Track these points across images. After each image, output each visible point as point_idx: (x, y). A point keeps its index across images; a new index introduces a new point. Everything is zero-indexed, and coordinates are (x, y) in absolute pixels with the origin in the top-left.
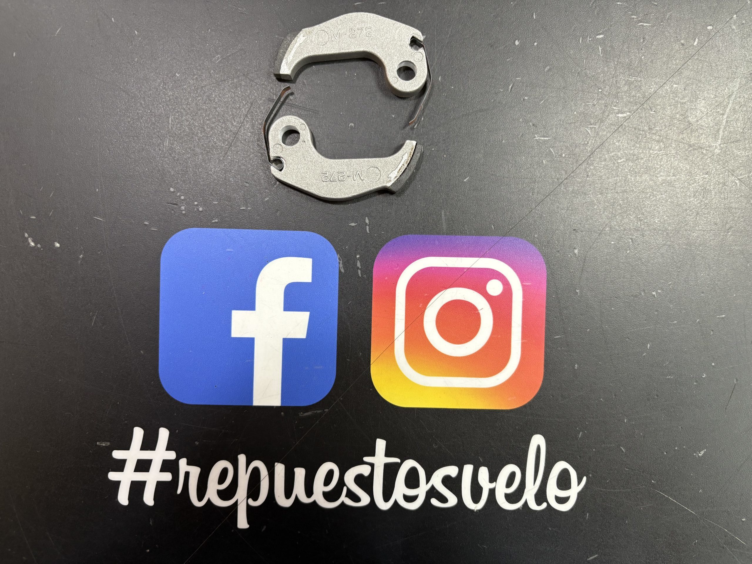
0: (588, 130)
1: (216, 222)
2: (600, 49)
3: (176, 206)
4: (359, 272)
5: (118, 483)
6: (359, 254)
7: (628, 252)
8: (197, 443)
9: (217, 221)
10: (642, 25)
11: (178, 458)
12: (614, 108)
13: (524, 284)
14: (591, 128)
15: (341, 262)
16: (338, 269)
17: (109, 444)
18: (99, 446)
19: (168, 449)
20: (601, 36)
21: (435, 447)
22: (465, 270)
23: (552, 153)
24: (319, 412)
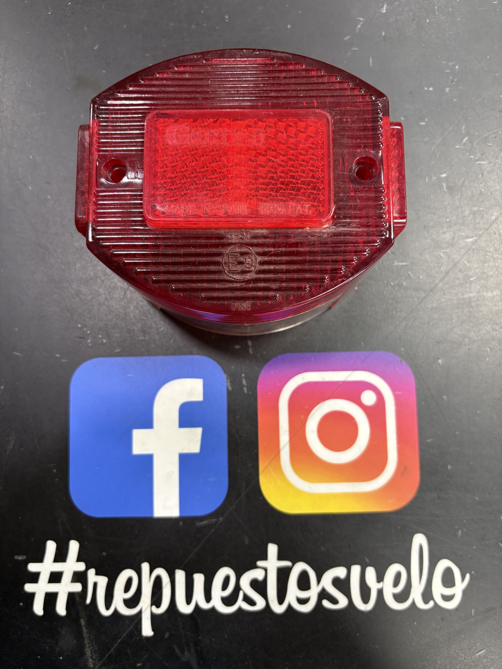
0: (440, 254)
1: (118, 352)
2: (444, 185)
3: (82, 340)
4: (245, 389)
5: (32, 595)
6: (244, 373)
7: (487, 359)
8: (104, 554)
9: (119, 350)
10: (479, 164)
11: (88, 568)
12: (462, 234)
14: (444, 252)
15: (229, 381)
16: (226, 387)
17: (25, 557)
18: (17, 560)
19: (79, 560)
20: (444, 175)
21: (323, 549)
22: (340, 383)
23: (410, 275)
24: (214, 520)
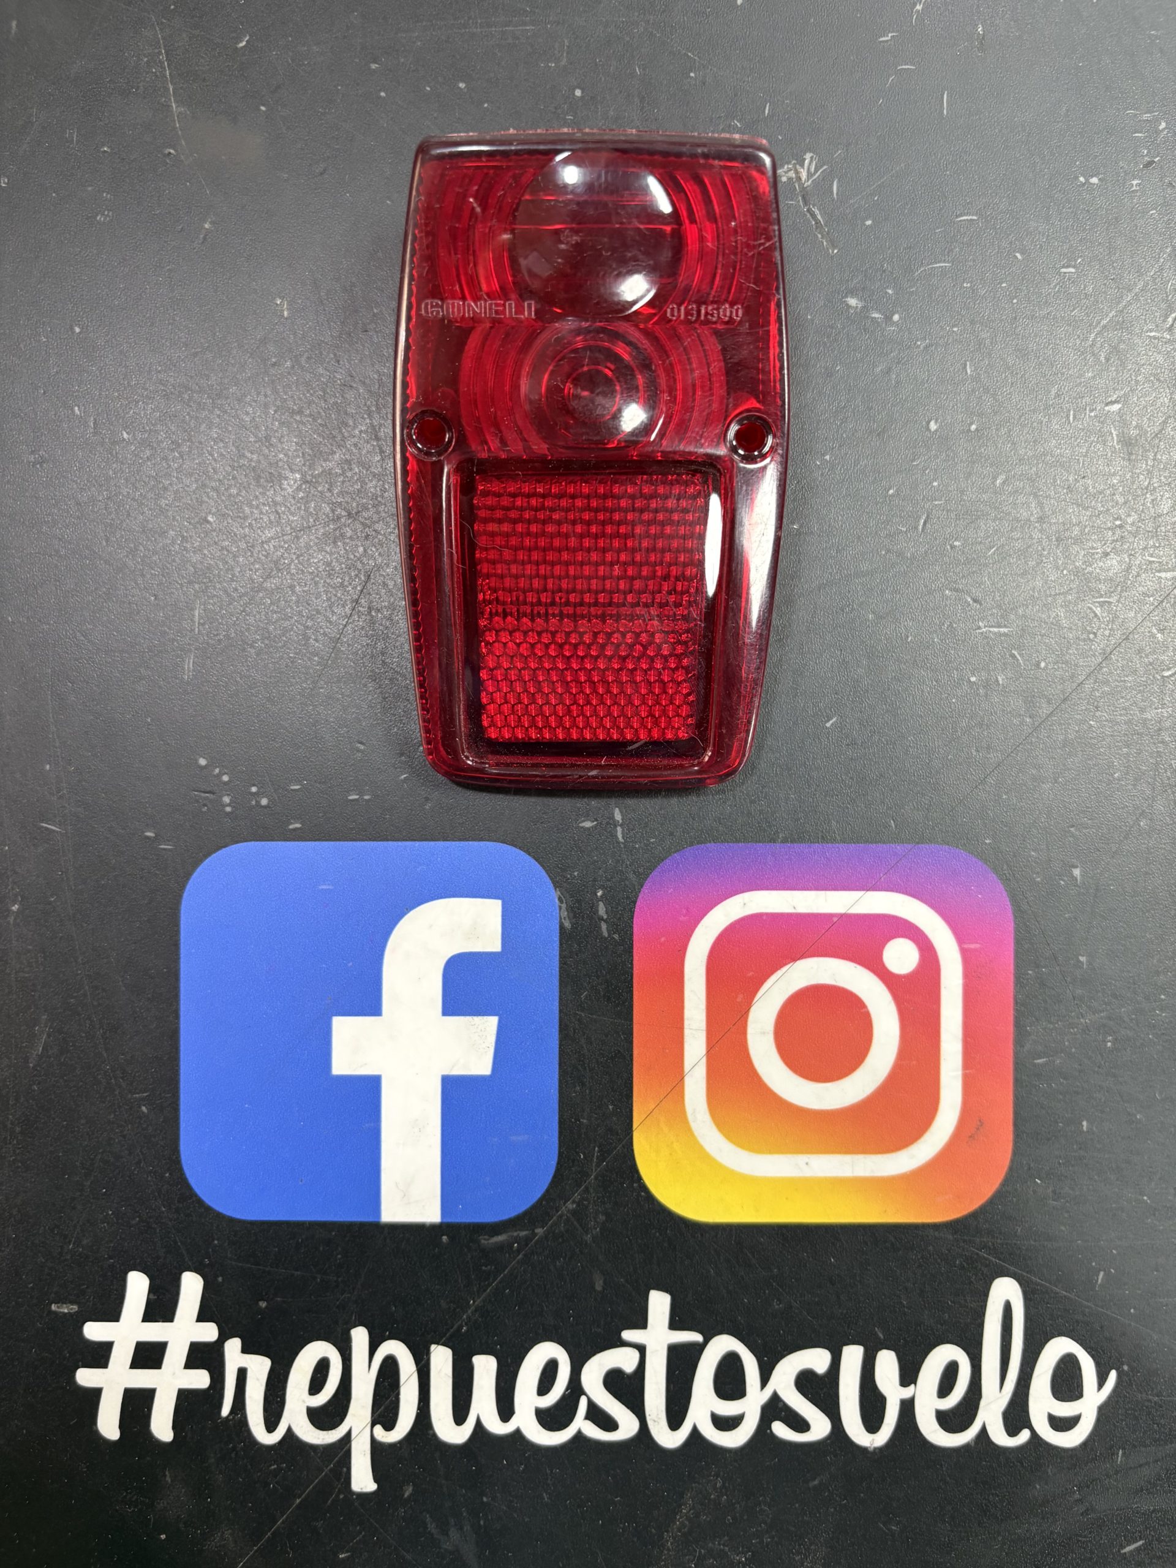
0: (1095, 609)
1: (295, 830)
2: (1114, 433)
3: (210, 797)
4: (604, 926)
5: (96, 1393)
6: (602, 887)
8: (263, 1304)
9: (298, 825)
11: (223, 1337)
12: (1151, 559)
13: (966, 946)
14: (1102, 604)
15: (564, 906)
16: (558, 921)
17: (75, 1308)
18: (55, 1313)
19: (201, 1318)
20: (1116, 407)
21: (777, 1306)
22: (835, 919)
23: (1017, 659)
24: (523, 1233)
